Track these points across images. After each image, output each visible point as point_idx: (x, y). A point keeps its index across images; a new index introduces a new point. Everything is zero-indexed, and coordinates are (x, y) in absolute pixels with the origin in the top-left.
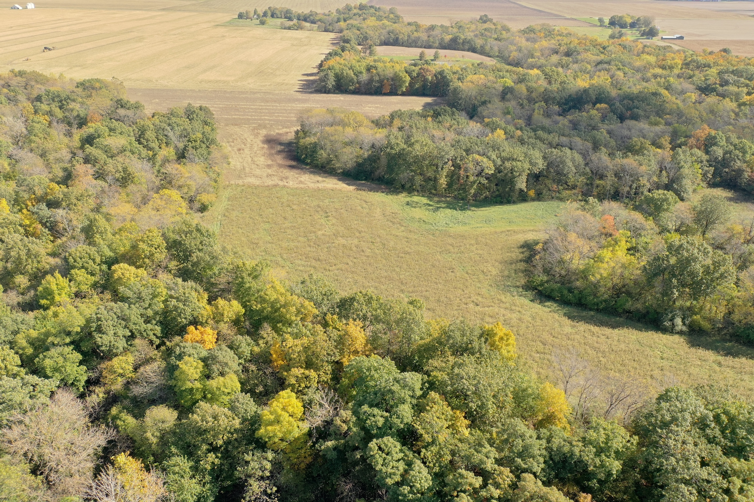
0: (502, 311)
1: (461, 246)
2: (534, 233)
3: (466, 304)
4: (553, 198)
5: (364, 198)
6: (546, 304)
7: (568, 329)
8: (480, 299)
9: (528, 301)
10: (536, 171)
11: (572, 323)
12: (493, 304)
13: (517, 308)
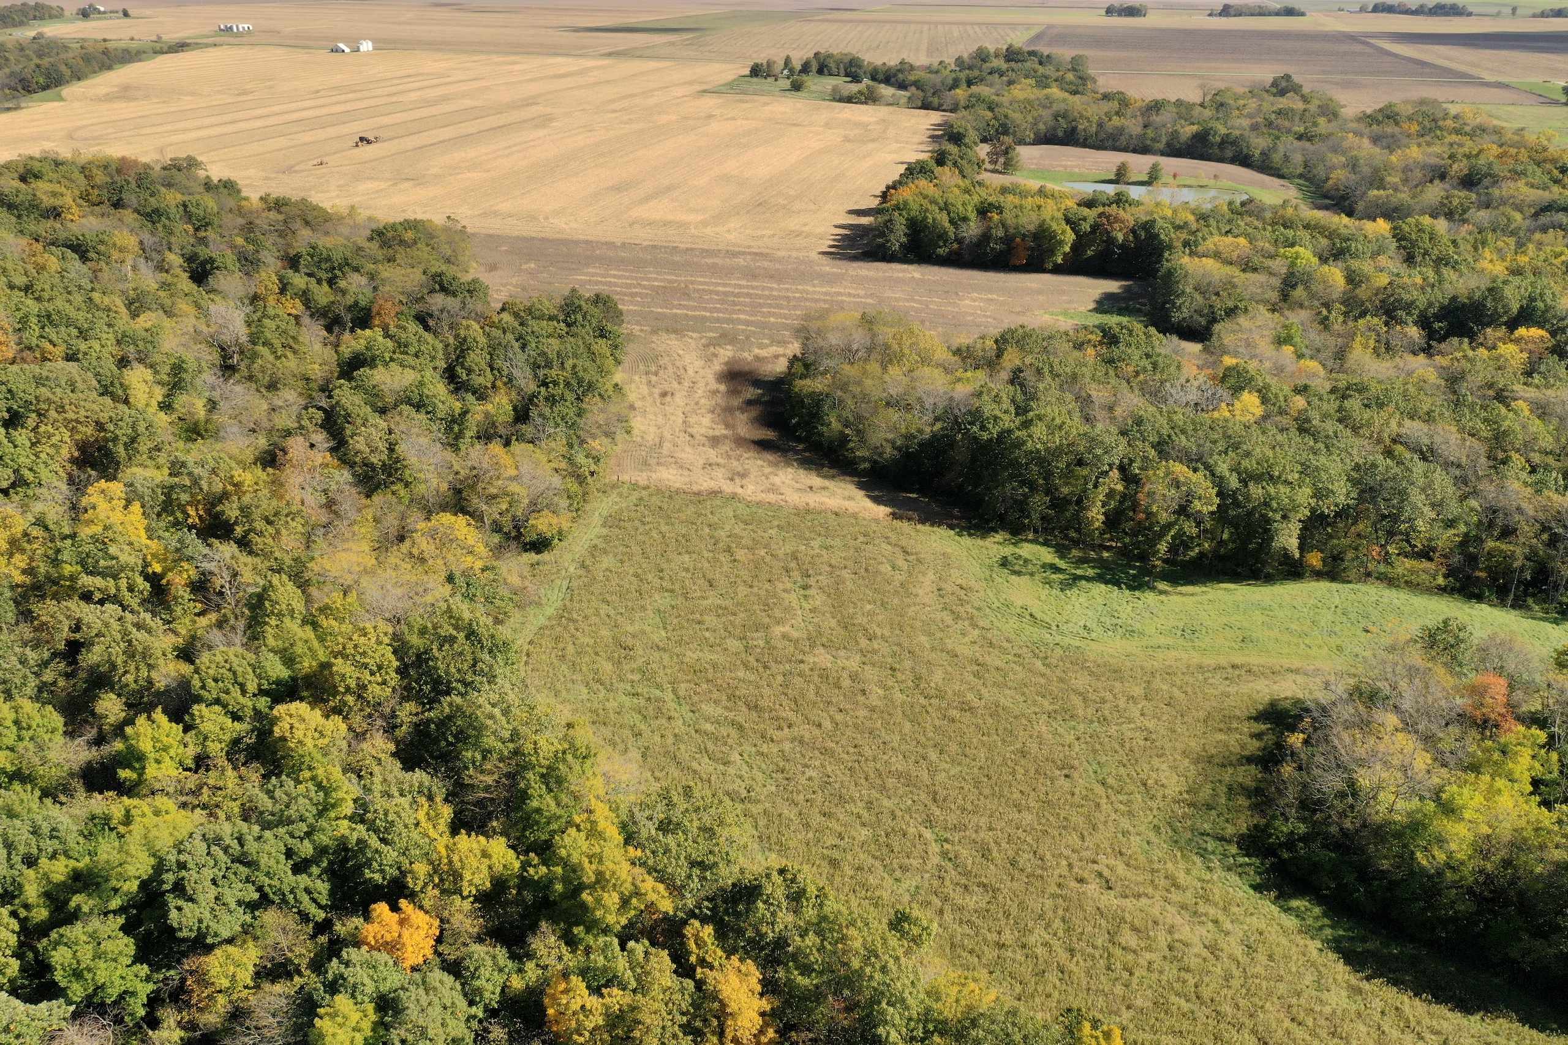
0: (1172, 916)
1: (1103, 701)
2: (1300, 679)
3: (1081, 881)
4: (1368, 575)
5: (903, 543)
6: (1295, 903)
7: (1338, 999)
8: (1121, 868)
9: (1246, 888)
10: (1327, 508)
11: (1354, 981)
12: (1150, 891)
13: (1212, 911)
